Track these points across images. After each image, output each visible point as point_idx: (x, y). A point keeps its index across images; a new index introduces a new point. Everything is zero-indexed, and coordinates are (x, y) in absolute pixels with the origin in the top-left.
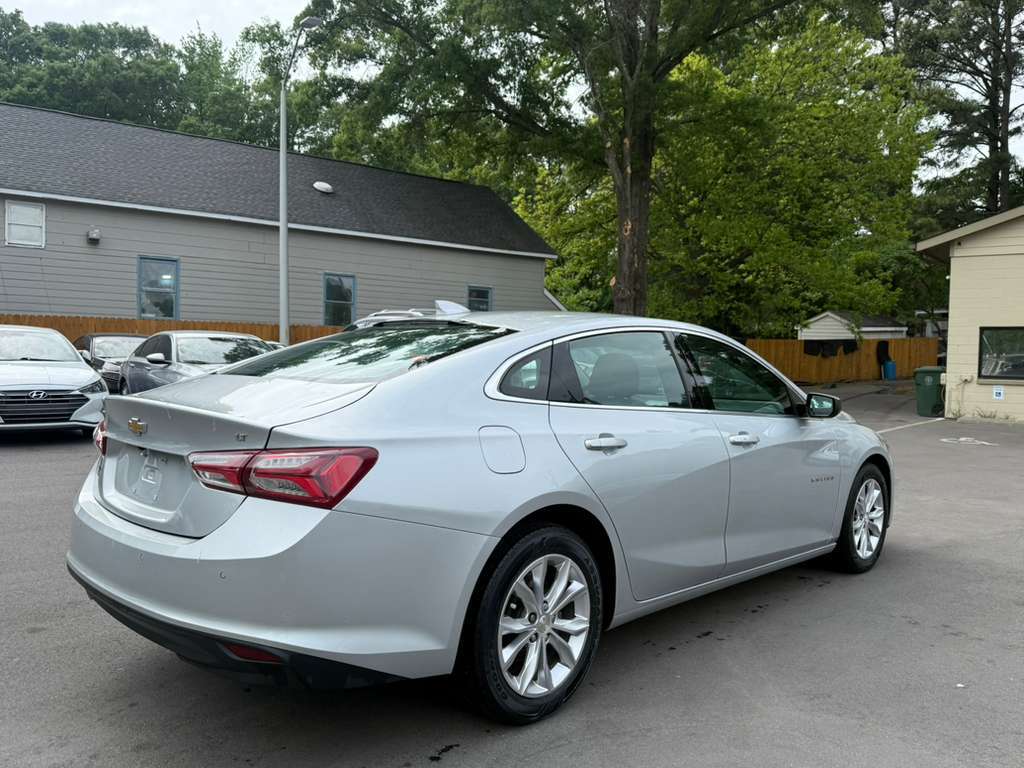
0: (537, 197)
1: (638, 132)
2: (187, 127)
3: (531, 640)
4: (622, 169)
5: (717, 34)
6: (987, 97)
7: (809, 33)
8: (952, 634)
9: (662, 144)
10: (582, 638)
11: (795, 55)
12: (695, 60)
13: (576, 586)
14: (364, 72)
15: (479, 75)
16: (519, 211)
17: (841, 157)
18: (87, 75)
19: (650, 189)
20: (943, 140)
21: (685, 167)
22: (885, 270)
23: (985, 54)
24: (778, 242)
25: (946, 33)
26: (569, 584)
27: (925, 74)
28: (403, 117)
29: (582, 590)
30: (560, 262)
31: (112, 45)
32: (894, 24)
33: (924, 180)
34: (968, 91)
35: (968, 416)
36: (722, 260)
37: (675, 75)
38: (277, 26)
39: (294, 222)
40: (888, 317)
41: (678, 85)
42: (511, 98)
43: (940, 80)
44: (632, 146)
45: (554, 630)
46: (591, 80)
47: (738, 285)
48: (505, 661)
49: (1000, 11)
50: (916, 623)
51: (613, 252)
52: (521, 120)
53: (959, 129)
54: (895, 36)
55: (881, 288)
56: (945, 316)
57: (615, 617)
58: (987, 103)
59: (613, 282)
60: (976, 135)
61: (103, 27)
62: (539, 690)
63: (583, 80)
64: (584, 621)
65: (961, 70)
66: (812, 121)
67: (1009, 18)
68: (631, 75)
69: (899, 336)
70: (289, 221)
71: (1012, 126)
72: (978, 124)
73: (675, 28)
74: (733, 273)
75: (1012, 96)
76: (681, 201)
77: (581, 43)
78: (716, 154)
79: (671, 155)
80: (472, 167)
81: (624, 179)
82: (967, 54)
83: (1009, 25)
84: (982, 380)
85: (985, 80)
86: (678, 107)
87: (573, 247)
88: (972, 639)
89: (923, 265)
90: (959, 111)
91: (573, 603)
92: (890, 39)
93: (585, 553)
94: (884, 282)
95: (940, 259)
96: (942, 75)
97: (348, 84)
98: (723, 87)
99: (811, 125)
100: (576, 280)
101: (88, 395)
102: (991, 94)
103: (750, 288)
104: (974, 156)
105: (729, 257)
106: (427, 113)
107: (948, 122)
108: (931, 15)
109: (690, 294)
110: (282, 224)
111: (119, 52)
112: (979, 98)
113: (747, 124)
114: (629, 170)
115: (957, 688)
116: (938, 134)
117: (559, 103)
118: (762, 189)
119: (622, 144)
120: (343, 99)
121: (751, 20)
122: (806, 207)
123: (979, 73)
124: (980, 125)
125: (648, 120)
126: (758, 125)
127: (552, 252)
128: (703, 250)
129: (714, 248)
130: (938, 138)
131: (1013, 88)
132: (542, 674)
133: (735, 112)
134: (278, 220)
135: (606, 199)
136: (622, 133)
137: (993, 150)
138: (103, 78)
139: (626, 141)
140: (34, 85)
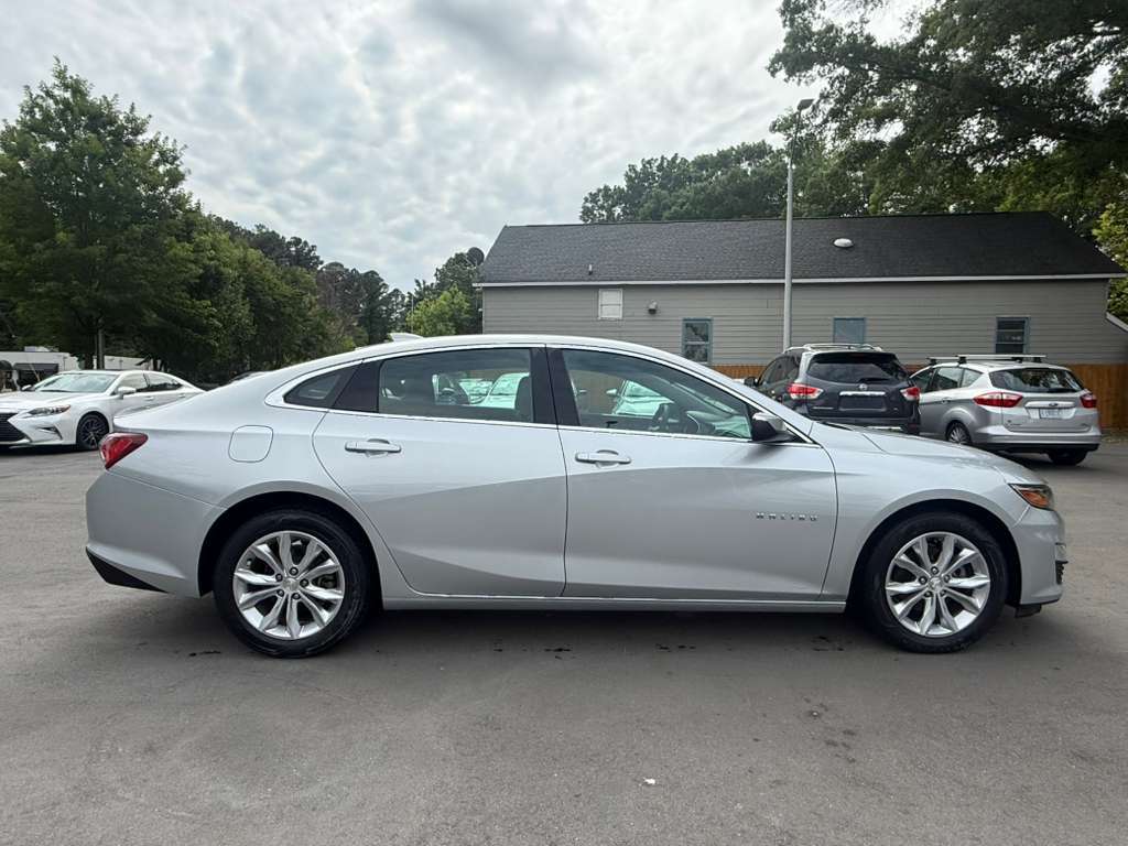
3: (279, 594)
18: (718, 188)
31: (739, 161)
57: (384, 599)
62: (282, 634)
64: (339, 594)
70: (793, 277)
110: (787, 281)
111: (744, 165)
127: (1120, 271)
134: (784, 278)
138: (728, 188)
140: (684, 204)
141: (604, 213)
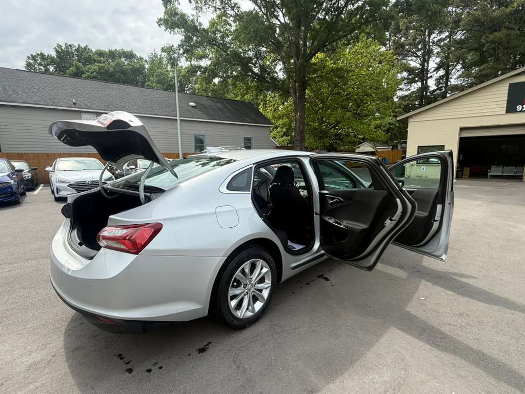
0: (267, 106)
1: (300, 81)
2: (148, 85)
3: (245, 295)
4: (296, 94)
5: (328, 45)
6: (421, 65)
7: (360, 43)
8: (417, 272)
9: (309, 85)
10: (268, 290)
11: (355, 52)
12: (320, 55)
13: (265, 270)
14: (205, 63)
15: (245, 63)
16: (261, 110)
17: (370, 88)
18: (111, 68)
19: (306, 102)
20: (405, 81)
21: (317, 94)
22: (384, 127)
23: (420, 50)
24: (349, 119)
25: (408, 42)
26: (262, 269)
27: (400, 58)
28: (220, 79)
29: (268, 271)
30: (276, 128)
31: (120, 57)
32: (389, 40)
33: (399, 95)
34: (414, 63)
35: (413, 177)
36: (331, 125)
37: (313, 60)
38: (173, 46)
39: (183, 117)
40: (385, 143)
41: (314, 64)
42: (256, 70)
43: (404, 60)
44: (299, 86)
45: (255, 289)
46: (284, 63)
47: (336, 134)
48: (232, 307)
49: (426, 34)
50: (402, 267)
51: (294, 124)
52: (261, 78)
53: (411, 77)
54: (389, 45)
55: (384, 133)
56: (406, 142)
57: (283, 279)
58: (421, 67)
59: (293, 134)
60: (416, 79)
61: (117, 51)
62: (249, 314)
63: (281, 64)
64: (269, 283)
65: (412, 56)
66: (361, 75)
67: (429, 36)
68: (298, 61)
69: (389, 150)
70: (180, 117)
71: (429, 76)
72: (417, 75)
73: (313, 43)
74: (334, 130)
75: (429, 65)
76: (316, 105)
77: (279, 49)
78: (328, 88)
79: (312, 89)
80: (245, 96)
81: (296, 98)
82: (414, 50)
83: (429, 38)
84: (418, 165)
85: (420, 59)
86: (315, 71)
87: (280, 122)
88: (425, 274)
89: (398, 125)
90: (410, 71)
91: (264, 277)
92: (388, 45)
93: (268, 256)
94: (384, 131)
95: (405, 123)
96: (405, 58)
97: (200, 67)
98: (330, 64)
99: (360, 77)
100: (282, 133)
101: (107, 182)
102: (422, 64)
103: (340, 135)
104: (416, 86)
105: (332, 124)
106: (228, 77)
107: (407, 75)
108: (402, 36)
109: (320, 138)
110: (178, 118)
111: (123, 60)
112: (418, 66)
113: (338, 77)
114: (298, 94)
115: (422, 300)
116: (404, 79)
117: (273, 72)
118: (343, 100)
119: (295, 85)
120: (199, 73)
121: (340, 39)
122: (358, 107)
123: (418, 56)
124: (418, 75)
125: (304, 77)
126: (343, 77)
127: (272, 124)
128: (324, 122)
129: (328, 121)
130: (403, 81)
131: (430, 62)
132: (250, 308)
133: (334, 73)
135: (290, 105)
136: (295, 82)
137: (422, 84)
138: (117, 69)
139: (297, 84)
140: (93, 72)
141: (42, 68)
